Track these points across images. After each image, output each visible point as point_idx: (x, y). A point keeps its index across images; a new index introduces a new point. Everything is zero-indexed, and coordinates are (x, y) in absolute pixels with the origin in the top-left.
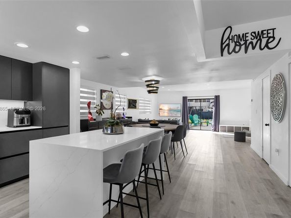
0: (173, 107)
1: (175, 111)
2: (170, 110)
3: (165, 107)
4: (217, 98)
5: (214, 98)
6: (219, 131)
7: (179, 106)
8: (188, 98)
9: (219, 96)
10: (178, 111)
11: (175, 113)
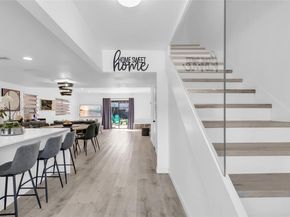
0: (93, 108)
2: (90, 111)
3: (86, 108)
4: (131, 101)
6: (133, 129)
7: (99, 106)
10: (98, 112)
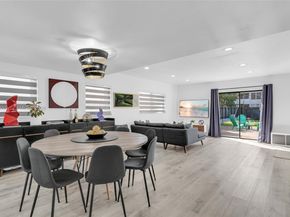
0: (198, 104)
1: (200, 109)
2: (194, 108)
3: (188, 105)
4: (268, 89)
5: (261, 88)
6: (270, 143)
7: (206, 103)
8: (220, 91)
9: (271, 85)
10: (204, 110)
11: (201, 112)
